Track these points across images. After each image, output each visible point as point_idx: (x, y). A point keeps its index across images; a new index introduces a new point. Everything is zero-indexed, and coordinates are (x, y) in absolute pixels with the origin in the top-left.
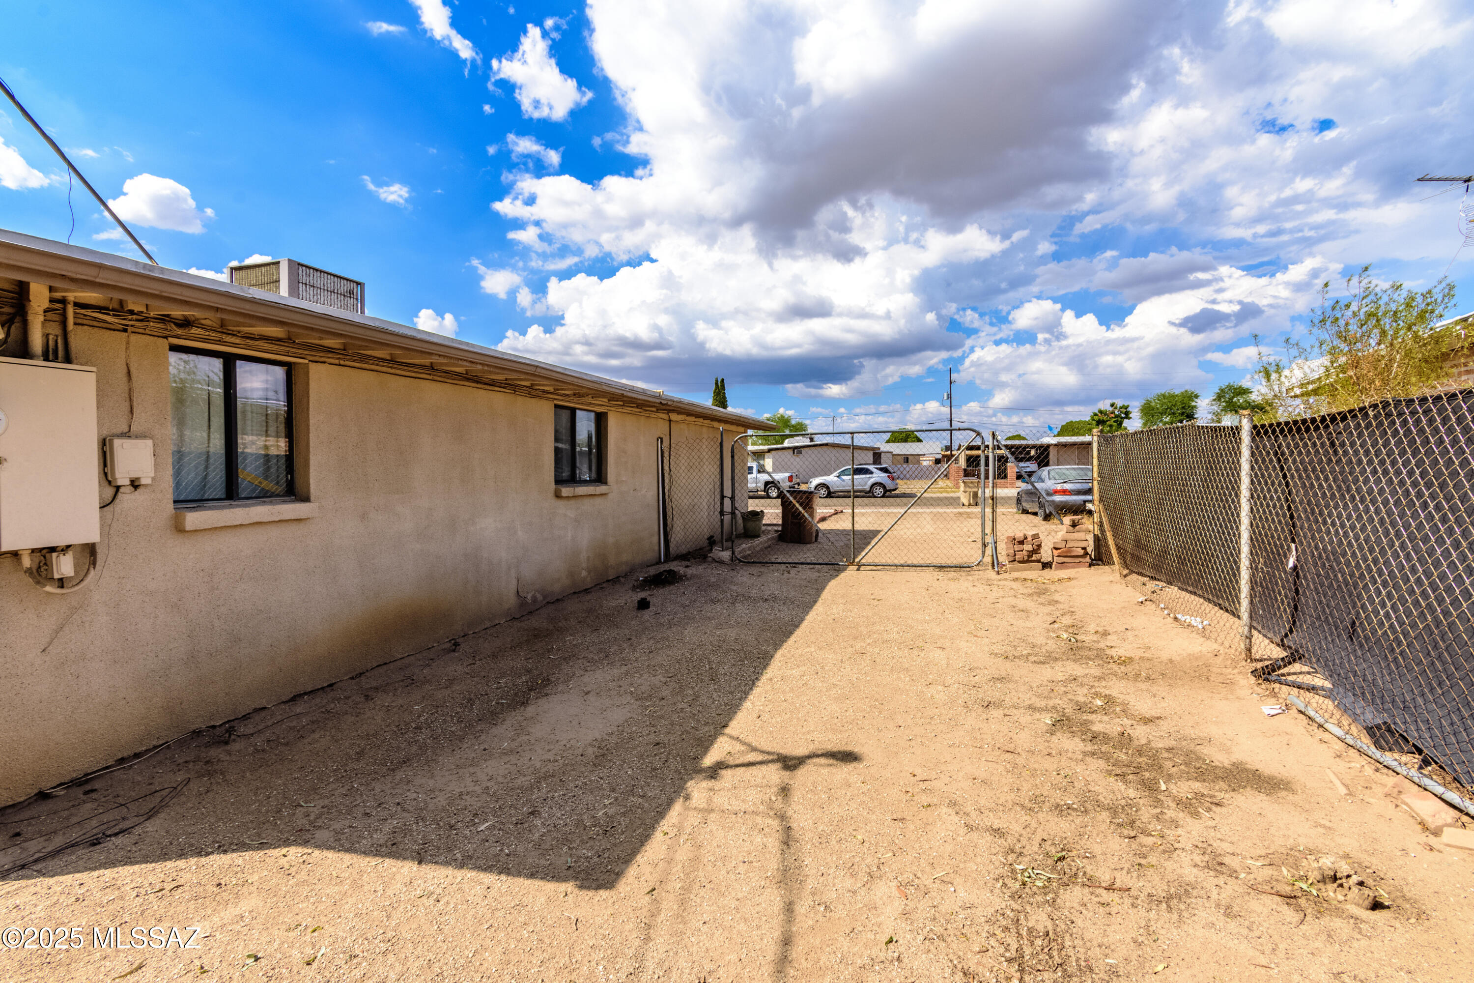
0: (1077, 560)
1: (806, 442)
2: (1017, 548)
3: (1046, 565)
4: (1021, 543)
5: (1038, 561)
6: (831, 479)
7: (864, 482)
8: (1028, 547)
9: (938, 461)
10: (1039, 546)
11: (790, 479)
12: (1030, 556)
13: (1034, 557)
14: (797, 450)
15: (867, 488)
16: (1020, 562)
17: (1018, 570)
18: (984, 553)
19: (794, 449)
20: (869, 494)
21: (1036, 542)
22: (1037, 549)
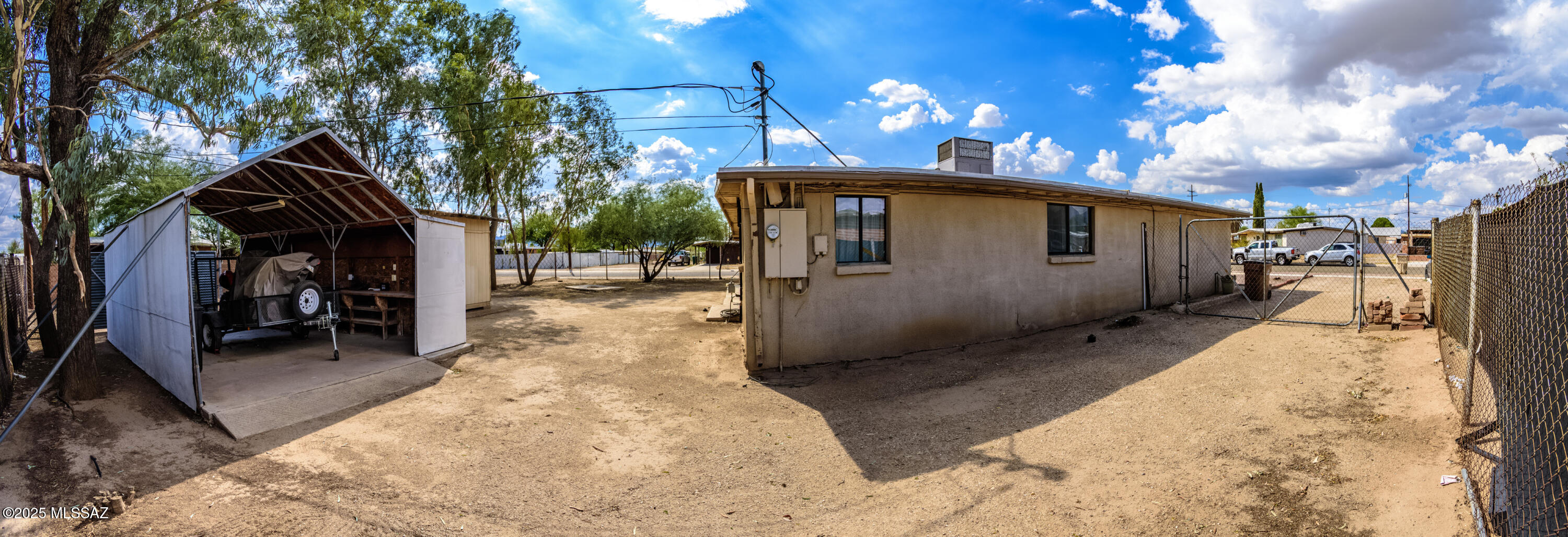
0: (1416, 323)
1: (1310, 226)
2: (1375, 312)
3: (1395, 327)
4: (1378, 308)
5: (1390, 323)
6: (1319, 252)
7: (1340, 255)
8: (1382, 312)
9: (1398, 241)
10: (1391, 311)
11: (1293, 252)
12: (1383, 319)
13: (1387, 320)
14: (1303, 231)
15: (1342, 259)
16: (1377, 323)
17: (1374, 330)
18: (1354, 315)
19: (1301, 230)
20: (1344, 263)
21: (1388, 308)
22: (1389, 314)
